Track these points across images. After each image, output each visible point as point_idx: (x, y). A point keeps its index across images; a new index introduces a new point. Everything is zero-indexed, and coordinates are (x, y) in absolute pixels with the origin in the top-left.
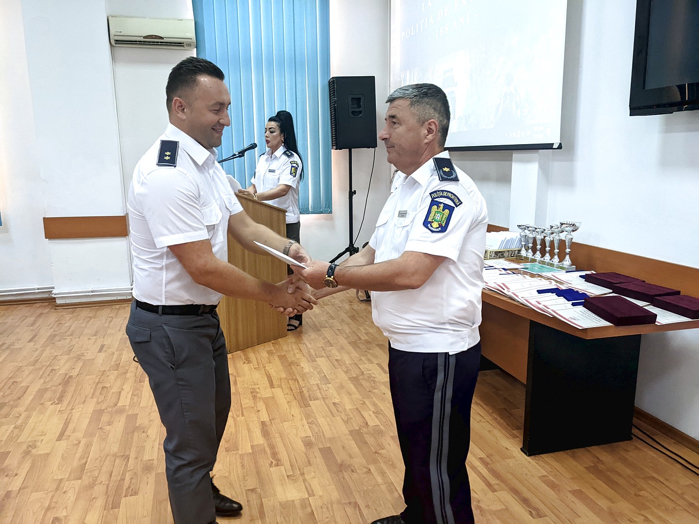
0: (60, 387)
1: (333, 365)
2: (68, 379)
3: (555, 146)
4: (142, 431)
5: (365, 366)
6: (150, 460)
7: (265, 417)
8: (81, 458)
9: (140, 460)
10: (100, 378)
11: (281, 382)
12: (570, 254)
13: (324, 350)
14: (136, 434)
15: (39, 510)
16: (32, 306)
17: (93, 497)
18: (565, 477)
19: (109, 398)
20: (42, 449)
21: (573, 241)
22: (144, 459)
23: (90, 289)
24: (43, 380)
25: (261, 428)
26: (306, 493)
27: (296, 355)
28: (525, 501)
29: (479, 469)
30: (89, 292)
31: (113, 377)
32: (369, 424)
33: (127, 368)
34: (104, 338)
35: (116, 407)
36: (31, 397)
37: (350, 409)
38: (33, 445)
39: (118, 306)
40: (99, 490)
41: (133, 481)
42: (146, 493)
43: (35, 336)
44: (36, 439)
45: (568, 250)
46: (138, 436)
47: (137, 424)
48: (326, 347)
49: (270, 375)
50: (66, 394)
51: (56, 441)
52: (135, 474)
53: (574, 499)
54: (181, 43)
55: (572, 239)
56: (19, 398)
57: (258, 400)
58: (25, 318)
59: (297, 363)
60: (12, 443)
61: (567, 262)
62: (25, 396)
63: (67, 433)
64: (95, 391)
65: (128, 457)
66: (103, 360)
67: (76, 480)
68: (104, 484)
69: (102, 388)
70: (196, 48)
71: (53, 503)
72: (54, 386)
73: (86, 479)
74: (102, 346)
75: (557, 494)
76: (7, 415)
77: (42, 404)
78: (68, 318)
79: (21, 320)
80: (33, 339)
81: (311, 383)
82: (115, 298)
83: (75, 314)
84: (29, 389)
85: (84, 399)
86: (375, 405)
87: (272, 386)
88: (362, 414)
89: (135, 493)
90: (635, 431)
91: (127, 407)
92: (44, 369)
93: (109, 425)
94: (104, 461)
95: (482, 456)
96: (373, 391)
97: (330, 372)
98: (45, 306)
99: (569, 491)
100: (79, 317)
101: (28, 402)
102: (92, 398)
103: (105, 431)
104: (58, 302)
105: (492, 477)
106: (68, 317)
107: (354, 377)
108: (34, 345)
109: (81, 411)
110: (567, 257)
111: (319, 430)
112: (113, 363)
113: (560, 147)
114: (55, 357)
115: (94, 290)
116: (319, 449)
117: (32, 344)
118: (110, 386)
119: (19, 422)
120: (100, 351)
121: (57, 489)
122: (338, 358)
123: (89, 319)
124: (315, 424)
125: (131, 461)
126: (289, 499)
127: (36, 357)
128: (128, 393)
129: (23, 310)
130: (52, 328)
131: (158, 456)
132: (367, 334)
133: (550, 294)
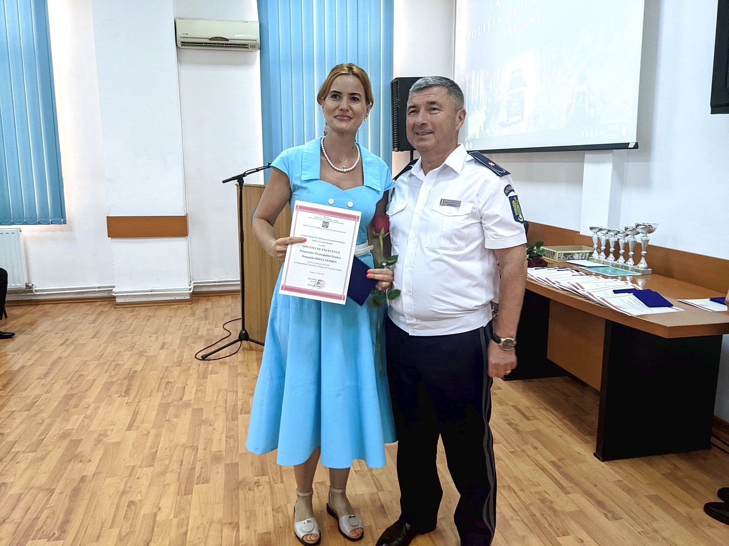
0: (126, 381)
2: (133, 374)
3: (631, 146)
4: (208, 424)
6: (219, 451)
8: (151, 447)
9: (208, 451)
10: (164, 373)
12: (646, 256)
14: (203, 427)
15: (114, 494)
16: (92, 304)
17: (165, 483)
18: (641, 483)
19: (174, 393)
20: (113, 438)
21: (649, 244)
22: (213, 450)
23: (150, 289)
24: (109, 374)
26: (375, 488)
28: (600, 504)
29: (551, 472)
30: (148, 291)
31: (176, 373)
33: (190, 364)
34: (164, 336)
35: (181, 402)
36: (99, 390)
38: (104, 434)
39: (176, 306)
40: (170, 477)
41: (204, 470)
42: (217, 481)
43: (97, 332)
44: (107, 428)
45: (644, 252)
46: (205, 428)
47: (204, 418)
50: (131, 387)
51: (126, 431)
52: (205, 463)
53: (650, 503)
54: (245, 45)
55: (648, 241)
56: (87, 390)
58: (86, 315)
60: (83, 432)
61: (643, 264)
62: (93, 388)
63: (136, 424)
64: (159, 385)
65: (196, 448)
66: (166, 357)
67: (148, 467)
68: (175, 472)
69: (167, 383)
70: (260, 49)
71: (127, 488)
72: (119, 380)
73: (158, 467)
74: (164, 344)
75: (633, 499)
76: (77, 405)
77: (109, 396)
78: (128, 317)
79: (82, 317)
80: (96, 335)
82: (173, 298)
83: (134, 313)
84: (96, 382)
85: (149, 394)
89: (207, 481)
90: (714, 440)
91: (192, 402)
92: (109, 363)
93: (177, 418)
94: (174, 451)
95: (554, 460)
98: (106, 305)
99: (646, 496)
100: (139, 316)
101: (96, 393)
102: (158, 391)
103: (172, 423)
104: (118, 300)
105: (565, 480)
106: (128, 315)
108: (98, 341)
109: (148, 403)
110: (643, 260)
112: (175, 360)
113: (636, 146)
114: (119, 353)
115: (153, 290)
117: (95, 340)
118: (174, 381)
119: (89, 412)
120: (162, 348)
121: (130, 475)
123: (149, 318)
125: (200, 452)
126: (358, 493)
127: (100, 352)
128: (193, 388)
129: (84, 308)
130: (113, 324)
131: (226, 448)
133: (627, 294)
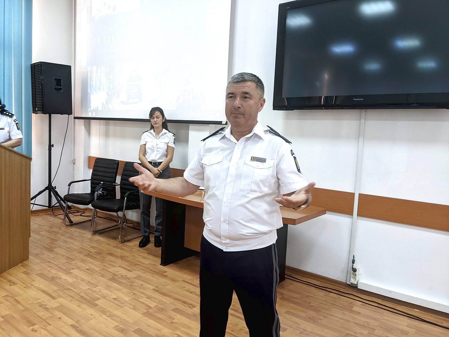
1: (89, 274)
5: (112, 269)
7: (70, 322)
11: (58, 293)
13: (70, 264)
25: (75, 330)
27: (51, 271)
32: (151, 306)
37: (129, 300)
48: (70, 262)
49: (43, 290)
57: (51, 310)
59: (57, 277)
81: (83, 289)
86: (142, 293)
87: (54, 298)
88: (139, 301)
96: (133, 284)
97: (91, 279)
107: (112, 278)
111: (121, 319)
116: (133, 331)
122: (87, 268)
124: (115, 316)
132: (93, 247)
